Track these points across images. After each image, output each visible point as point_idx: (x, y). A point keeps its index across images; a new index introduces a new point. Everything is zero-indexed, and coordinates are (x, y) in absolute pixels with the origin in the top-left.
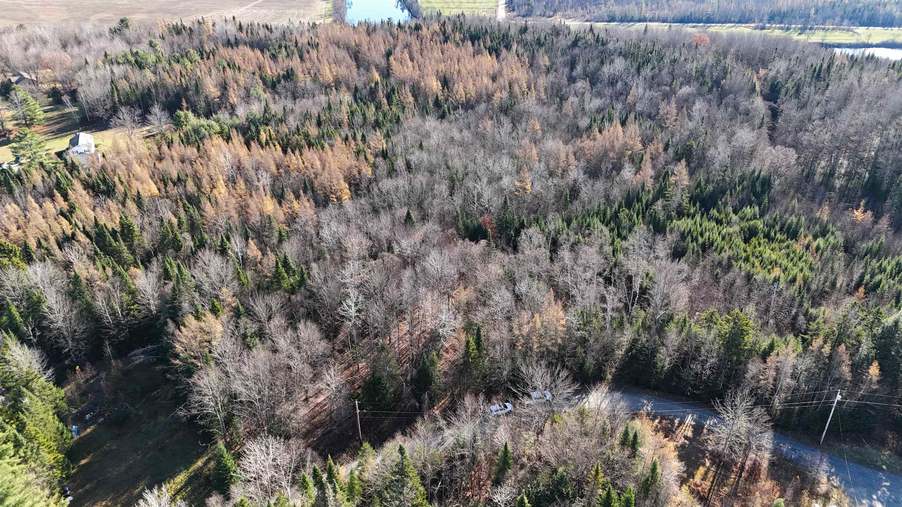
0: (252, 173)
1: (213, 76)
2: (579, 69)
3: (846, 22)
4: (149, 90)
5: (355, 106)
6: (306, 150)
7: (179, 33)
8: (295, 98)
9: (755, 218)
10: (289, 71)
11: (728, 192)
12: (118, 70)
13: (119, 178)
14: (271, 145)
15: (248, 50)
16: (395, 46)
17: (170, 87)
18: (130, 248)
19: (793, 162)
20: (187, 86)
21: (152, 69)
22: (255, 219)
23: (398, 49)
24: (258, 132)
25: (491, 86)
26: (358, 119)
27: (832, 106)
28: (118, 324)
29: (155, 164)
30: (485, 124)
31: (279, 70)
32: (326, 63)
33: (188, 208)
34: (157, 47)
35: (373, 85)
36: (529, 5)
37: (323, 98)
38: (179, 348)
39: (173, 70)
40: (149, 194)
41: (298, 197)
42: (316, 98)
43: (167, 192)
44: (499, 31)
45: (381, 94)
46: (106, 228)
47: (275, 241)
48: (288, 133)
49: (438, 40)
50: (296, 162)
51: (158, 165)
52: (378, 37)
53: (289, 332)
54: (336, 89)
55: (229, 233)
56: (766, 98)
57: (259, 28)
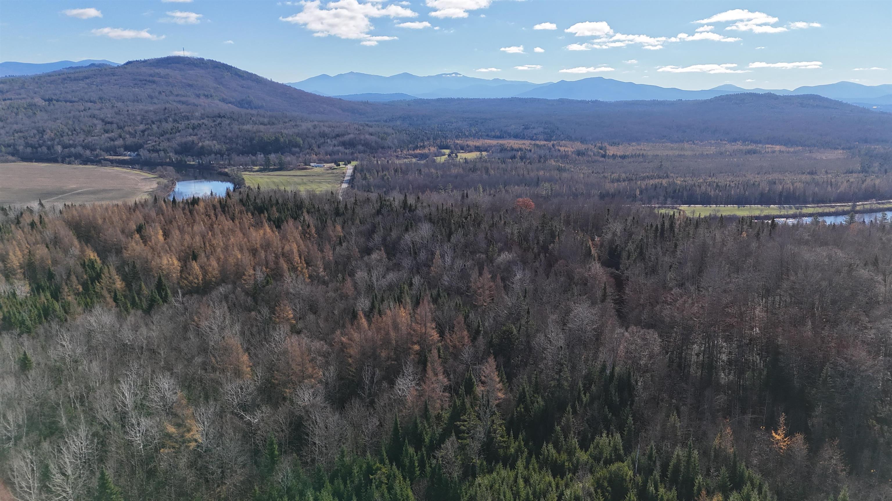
2: (377, 238)
3: (669, 200)
9: (618, 457)
11: (569, 408)
19: (657, 349)
27: (688, 269)
56: (605, 264)
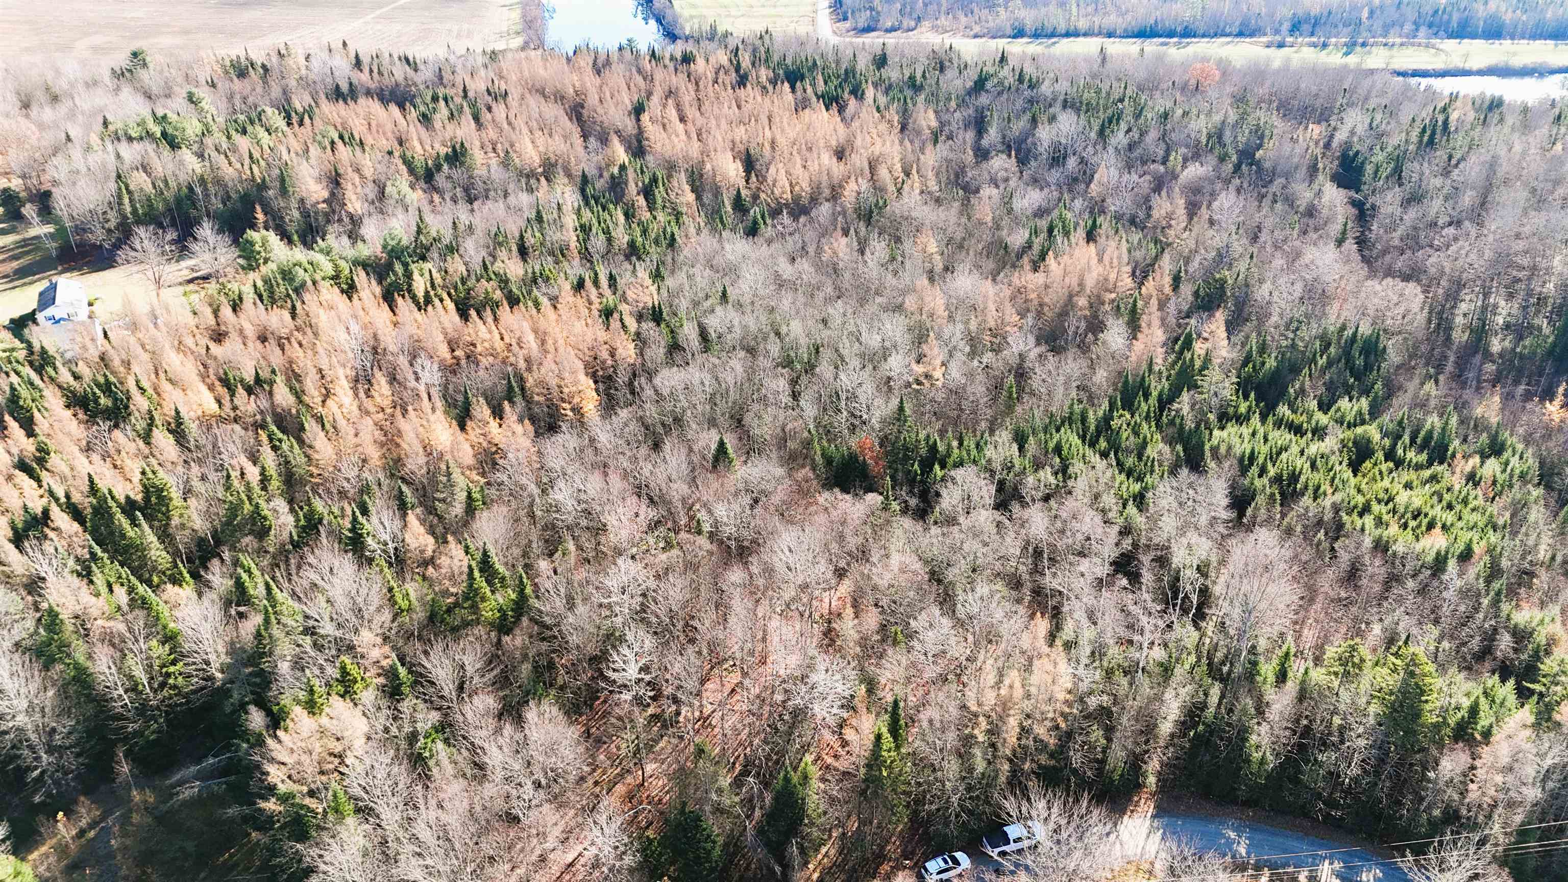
0: (403, 361)
1: (313, 161)
2: (993, 135)
3: (1423, 31)
4: (191, 189)
5: (587, 215)
6: (504, 311)
7: (242, 74)
8: (471, 200)
9: (1363, 422)
10: (458, 147)
11: (1304, 369)
12: (130, 153)
13: (137, 382)
14: (436, 301)
15: (375, 106)
16: (649, 94)
17: (230, 184)
18: (165, 535)
19: (1416, 307)
20: (264, 180)
21: (195, 147)
22: (416, 463)
23: (655, 99)
24: (409, 275)
25: (838, 170)
26: (598, 242)
28: (143, 710)
29: (208, 348)
30: (835, 245)
31: (437, 146)
32: (525, 131)
33: (280, 441)
34: (203, 104)
35: (616, 170)
36: (872, 9)
37: (525, 199)
38: (275, 775)
39: (234, 149)
40: (200, 413)
41: (498, 413)
42: (512, 199)
43: (235, 408)
44: (838, 62)
45: (632, 189)
46: (113, 498)
47: (458, 509)
48: (465, 273)
49: (728, 82)
50: (488, 336)
51: (215, 349)
52: (617, 76)
53: (508, 729)
54: (547, 180)
55: (366, 497)
56: (1341, 182)
57: (392, 63)
